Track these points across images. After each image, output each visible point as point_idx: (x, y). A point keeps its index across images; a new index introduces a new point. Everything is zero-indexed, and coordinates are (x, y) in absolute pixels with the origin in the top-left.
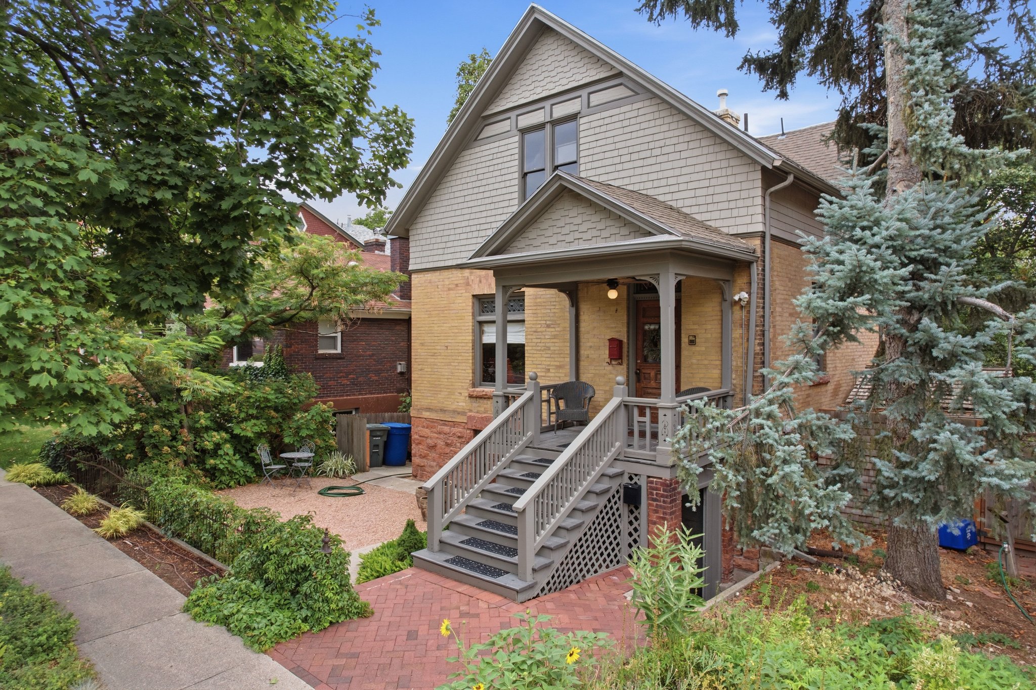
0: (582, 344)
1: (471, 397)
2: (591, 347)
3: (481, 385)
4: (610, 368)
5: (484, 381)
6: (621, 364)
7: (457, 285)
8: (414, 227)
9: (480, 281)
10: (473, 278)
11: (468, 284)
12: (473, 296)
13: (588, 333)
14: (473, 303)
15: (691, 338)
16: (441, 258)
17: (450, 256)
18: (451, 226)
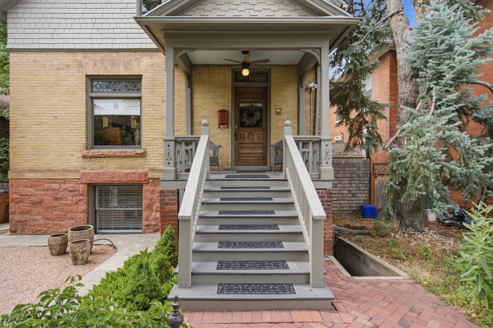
0: (195, 114)
1: (84, 157)
2: (203, 116)
3: (92, 148)
4: (219, 130)
5: (95, 144)
6: (228, 127)
7: (68, 66)
8: (13, 10)
9: (95, 65)
10: (86, 61)
11: (81, 66)
12: (87, 76)
13: (200, 106)
14: (86, 82)
15: (278, 110)
16: (49, 41)
17: (60, 41)
18: (61, 16)
